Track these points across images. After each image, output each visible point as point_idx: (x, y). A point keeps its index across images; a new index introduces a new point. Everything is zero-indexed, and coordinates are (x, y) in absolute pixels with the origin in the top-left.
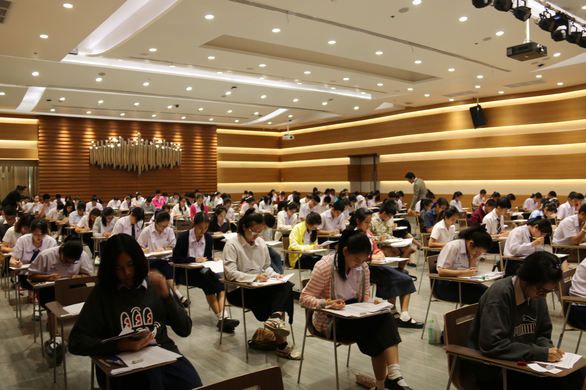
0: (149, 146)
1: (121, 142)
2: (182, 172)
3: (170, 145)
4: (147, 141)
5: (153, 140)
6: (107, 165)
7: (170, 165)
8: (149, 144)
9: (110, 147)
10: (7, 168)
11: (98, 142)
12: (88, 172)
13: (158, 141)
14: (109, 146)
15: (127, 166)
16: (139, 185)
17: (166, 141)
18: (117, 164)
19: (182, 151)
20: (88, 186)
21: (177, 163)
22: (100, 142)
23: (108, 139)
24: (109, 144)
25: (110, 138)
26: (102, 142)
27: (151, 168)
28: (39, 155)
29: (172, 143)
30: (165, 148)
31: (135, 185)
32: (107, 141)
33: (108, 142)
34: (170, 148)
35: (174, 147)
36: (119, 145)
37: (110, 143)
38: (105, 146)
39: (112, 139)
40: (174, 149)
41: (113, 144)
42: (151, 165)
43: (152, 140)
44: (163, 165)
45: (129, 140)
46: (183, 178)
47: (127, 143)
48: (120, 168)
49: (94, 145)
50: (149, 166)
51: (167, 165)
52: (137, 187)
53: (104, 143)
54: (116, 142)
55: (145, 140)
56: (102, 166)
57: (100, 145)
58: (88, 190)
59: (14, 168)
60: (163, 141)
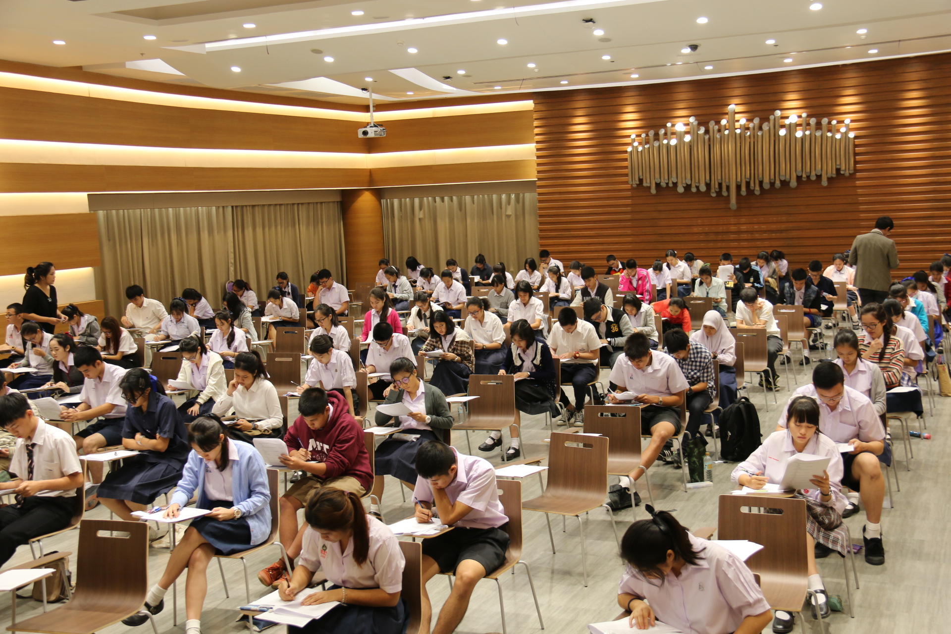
0: (760, 133)
1: (692, 132)
2: (860, 191)
3: (819, 126)
4: (757, 121)
5: (772, 117)
6: (663, 184)
7: (819, 177)
8: (760, 128)
9: (668, 145)
10: (513, 196)
11: (643, 135)
12: (629, 201)
13: (787, 118)
14: (665, 142)
15: (708, 185)
16: (743, 228)
17: (809, 116)
18: (684, 182)
19: (856, 137)
20: (629, 232)
21: (838, 170)
22: (647, 135)
23: (665, 126)
24: (665, 139)
25: (669, 125)
26: (651, 133)
27: (766, 186)
28: (539, 172)
29: (825, 121)
30: (804, 135)
31: (733, 228)
32: (662, 131)
33: (666, 134)
34: (818, 134)
35: (830, 131)
36: (687, 138)
37: (669, 134)
38: (656, 144)
39: (673, 125)
40: (829, 134)
41: (676, 138)
42: (766, 180)
43: (768, 120)
44: (799, 178)
45: (712, 124)
46: (862, 207)
47: (707, 132)
48: (694, 190)
49: (636, 144)
50: (761, 183)
51: (813, 178)
52: (738, 232)
53: (657, 137)
54: (681, 132)
55: (750, 120)
56: (653, 186)
57: (647, 143)
58: (629, 239)
59: (524, 196)
60: (800, 117)
